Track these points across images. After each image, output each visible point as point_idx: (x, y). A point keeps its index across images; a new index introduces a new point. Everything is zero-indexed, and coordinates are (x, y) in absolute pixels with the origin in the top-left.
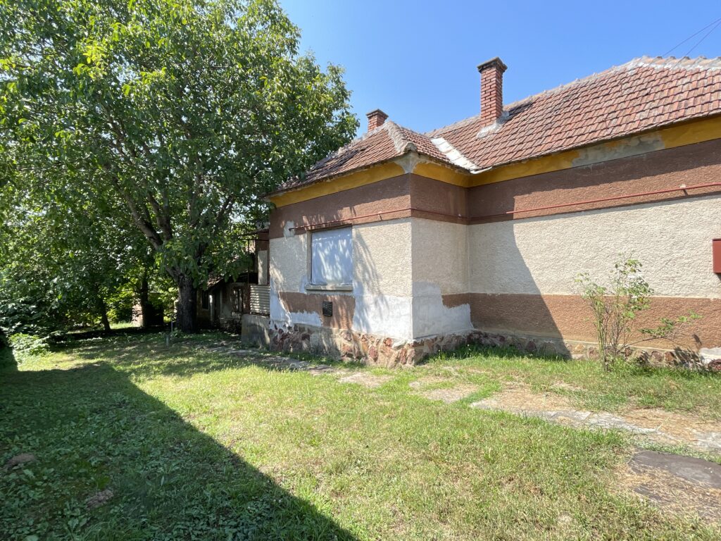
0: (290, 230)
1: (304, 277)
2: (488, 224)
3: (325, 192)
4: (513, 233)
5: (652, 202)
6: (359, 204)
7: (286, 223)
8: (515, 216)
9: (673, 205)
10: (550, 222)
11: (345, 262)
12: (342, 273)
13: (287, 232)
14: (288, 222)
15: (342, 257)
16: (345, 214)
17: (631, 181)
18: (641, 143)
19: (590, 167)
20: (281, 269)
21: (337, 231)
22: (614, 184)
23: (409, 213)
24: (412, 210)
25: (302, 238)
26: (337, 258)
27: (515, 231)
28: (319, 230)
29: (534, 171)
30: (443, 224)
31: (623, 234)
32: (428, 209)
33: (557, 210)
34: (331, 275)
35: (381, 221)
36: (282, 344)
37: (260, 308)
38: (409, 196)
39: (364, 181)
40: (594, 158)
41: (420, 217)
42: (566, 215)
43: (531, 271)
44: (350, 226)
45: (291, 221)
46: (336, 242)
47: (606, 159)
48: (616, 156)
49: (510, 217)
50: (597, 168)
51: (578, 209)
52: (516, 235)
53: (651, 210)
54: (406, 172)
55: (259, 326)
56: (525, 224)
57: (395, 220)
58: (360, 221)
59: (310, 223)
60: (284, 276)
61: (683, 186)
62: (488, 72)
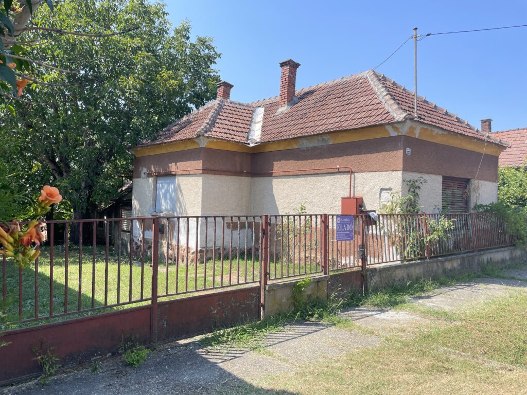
0: (144, 173)
1: (151, 206)
2: (262, 178)
3: (163, 151)
4: (272, 185)
5: (327, 173)
6: (180, 162)
7: (142, 169)
8: (274, 175)
9: (334, 176)
10: (288, 180)
11: (172, 199)
12: (170, 206)
13: (143, 175)
14: (144, 168)
15: (171, 196)
16: (173, 167)
17: (320, 160)
18: (323, 139)
19: (305, 149)
20: (139, 200)
21: (168, 178)
22: (314, 160)
23: (201, 172)
24: (203, 170)
25: (151, 180)
26: (168, 197)
27: (273, 184)
28: (159, 176)
29: (282, 147)
30: (229, 177)
31: (316, 191)
32: (217, 169)
33: (291, 173)
34: (165, 206)
35: (189, 175)
36: (137, 252)
37: (127, 227)
38: (202, 161)
39: (182, 148)
40: (306, 144)
41: (210, 174)
42: (295, 177)
43: (279, 209)
44: (175, 175)
45: (145, 167)
46: (169, 185)
47: (311, 145)
48: (315, 145)
49: (271, 175)
50: (308, 150)
51: (299, 174)
52: (274, 186)
53: (327, 178)
54: (201, 146)
55: (125, 240)
56: (278, 180)
57: (195, 175)
58: (179, 173)
59: (156, 170)
60: (140, 206)
61: (338, 166)
62: (285, 68)
